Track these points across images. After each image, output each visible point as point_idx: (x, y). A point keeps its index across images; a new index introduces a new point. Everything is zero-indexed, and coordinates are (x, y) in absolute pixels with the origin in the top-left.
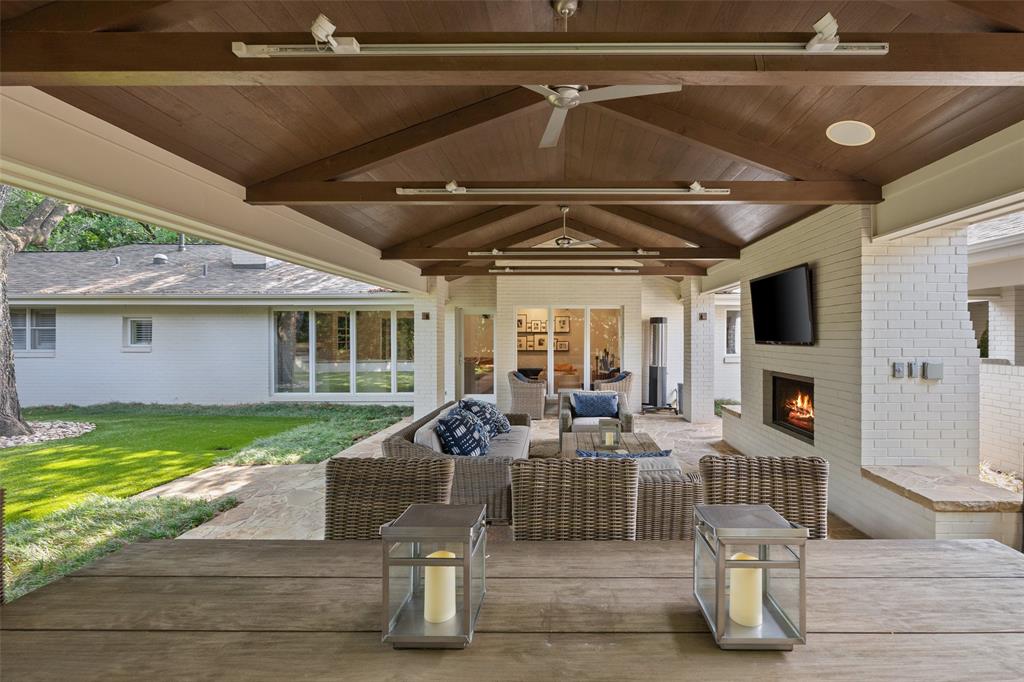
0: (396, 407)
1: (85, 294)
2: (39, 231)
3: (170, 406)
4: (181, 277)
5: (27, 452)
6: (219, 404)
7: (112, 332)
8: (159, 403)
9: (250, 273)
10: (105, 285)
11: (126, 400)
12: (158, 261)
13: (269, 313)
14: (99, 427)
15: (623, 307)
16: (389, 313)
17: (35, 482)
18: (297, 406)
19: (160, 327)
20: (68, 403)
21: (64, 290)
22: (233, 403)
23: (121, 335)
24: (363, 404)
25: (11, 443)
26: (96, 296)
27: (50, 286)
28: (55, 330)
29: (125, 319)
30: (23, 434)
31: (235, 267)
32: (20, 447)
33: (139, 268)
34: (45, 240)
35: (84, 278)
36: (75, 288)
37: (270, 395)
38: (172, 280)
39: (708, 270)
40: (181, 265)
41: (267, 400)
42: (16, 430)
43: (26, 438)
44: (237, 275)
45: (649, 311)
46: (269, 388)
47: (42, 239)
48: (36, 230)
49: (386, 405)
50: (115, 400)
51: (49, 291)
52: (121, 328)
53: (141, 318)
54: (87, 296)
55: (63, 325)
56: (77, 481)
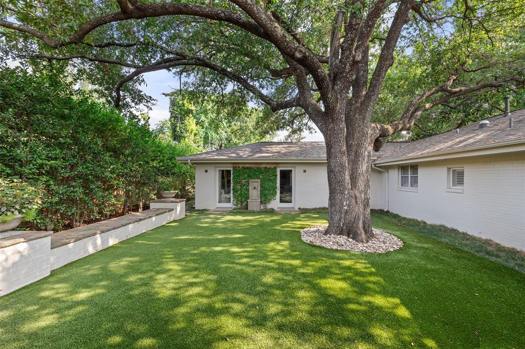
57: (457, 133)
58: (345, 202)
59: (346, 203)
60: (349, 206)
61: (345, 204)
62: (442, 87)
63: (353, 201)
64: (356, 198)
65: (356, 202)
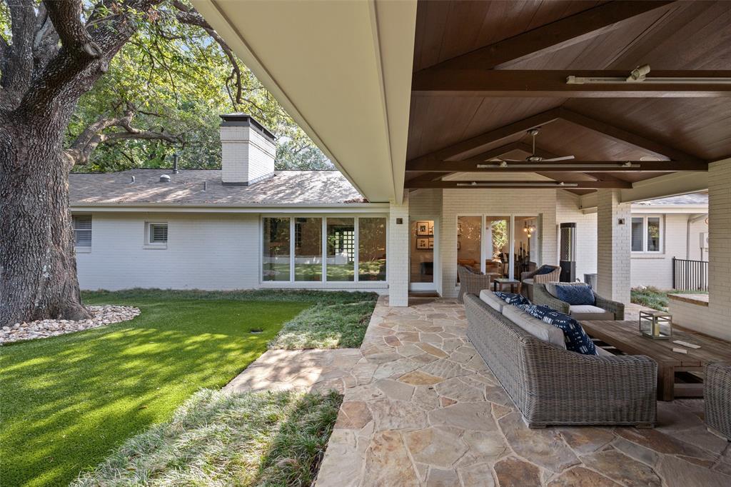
0: (359, 293)
1: (119, 203)
2: (82, 153)
3: (182, 291)
4: (187, 191)
5: (99, 337)
6: (220, 290)
7: (137, 232)
8: (173, 289)
9: (238, 189)
10: (130, 197)
11: (147, 286)
12: (164, 180)
13: (260, 219)
14: (143, 310)
15: (541, 215)
16: (352, 220)
17: (127, 370)
18: (282, 292)
19: (174, 230)
20: (101, 288)
21: (101, 200)
22: (230, 289)
23: (143, 235)
24: (333, 290)
25: (81, 327)
26: (127, 205)
27: (89, 197)
28: (91, 231)
29: (146, 223)
30: (87, 318)
31: (224, 184)
32: (90, 331)
33: (151, 185)
34: (86, 161)
35: (112, 191)
36: (108, 199)
37: (260, 283)
38: (181, 194)
39: (633, 184)
40: (182, 183)
41: (257, 287)
42: (81, 314)
43: (90, 322)
44: (229, 190)
45: (562, 218)
46: (259, 277)
47: (84, 159)
48: (80, 153)
49: (350, 291)
50: (138, 286)
51: (90, 200)
52: (143, 230)
53: (159, 222)
54: (121, 205)
55: (97, 228)
56: (165, 370)
57: (133, 181)
58: (45, 267)
59: (48, 269)
60: (52, 272)
61: (45, 270)
62: (123, 121)
63: (60, 264)
64: (63, 259)
65: (64, 264)
